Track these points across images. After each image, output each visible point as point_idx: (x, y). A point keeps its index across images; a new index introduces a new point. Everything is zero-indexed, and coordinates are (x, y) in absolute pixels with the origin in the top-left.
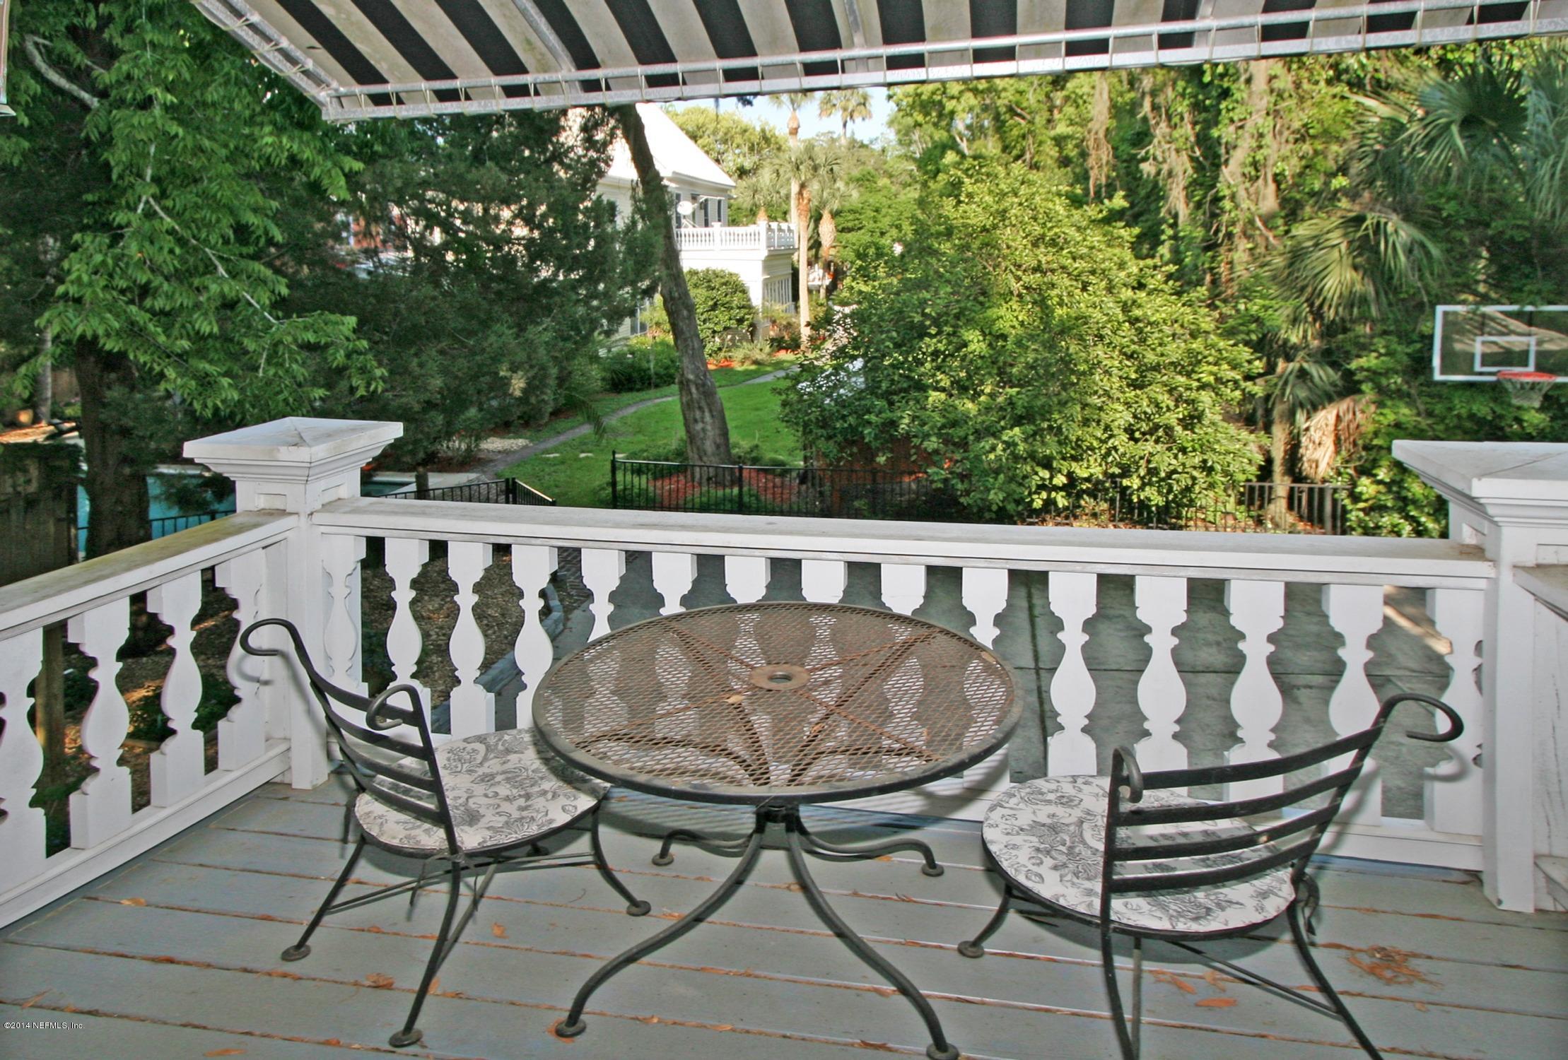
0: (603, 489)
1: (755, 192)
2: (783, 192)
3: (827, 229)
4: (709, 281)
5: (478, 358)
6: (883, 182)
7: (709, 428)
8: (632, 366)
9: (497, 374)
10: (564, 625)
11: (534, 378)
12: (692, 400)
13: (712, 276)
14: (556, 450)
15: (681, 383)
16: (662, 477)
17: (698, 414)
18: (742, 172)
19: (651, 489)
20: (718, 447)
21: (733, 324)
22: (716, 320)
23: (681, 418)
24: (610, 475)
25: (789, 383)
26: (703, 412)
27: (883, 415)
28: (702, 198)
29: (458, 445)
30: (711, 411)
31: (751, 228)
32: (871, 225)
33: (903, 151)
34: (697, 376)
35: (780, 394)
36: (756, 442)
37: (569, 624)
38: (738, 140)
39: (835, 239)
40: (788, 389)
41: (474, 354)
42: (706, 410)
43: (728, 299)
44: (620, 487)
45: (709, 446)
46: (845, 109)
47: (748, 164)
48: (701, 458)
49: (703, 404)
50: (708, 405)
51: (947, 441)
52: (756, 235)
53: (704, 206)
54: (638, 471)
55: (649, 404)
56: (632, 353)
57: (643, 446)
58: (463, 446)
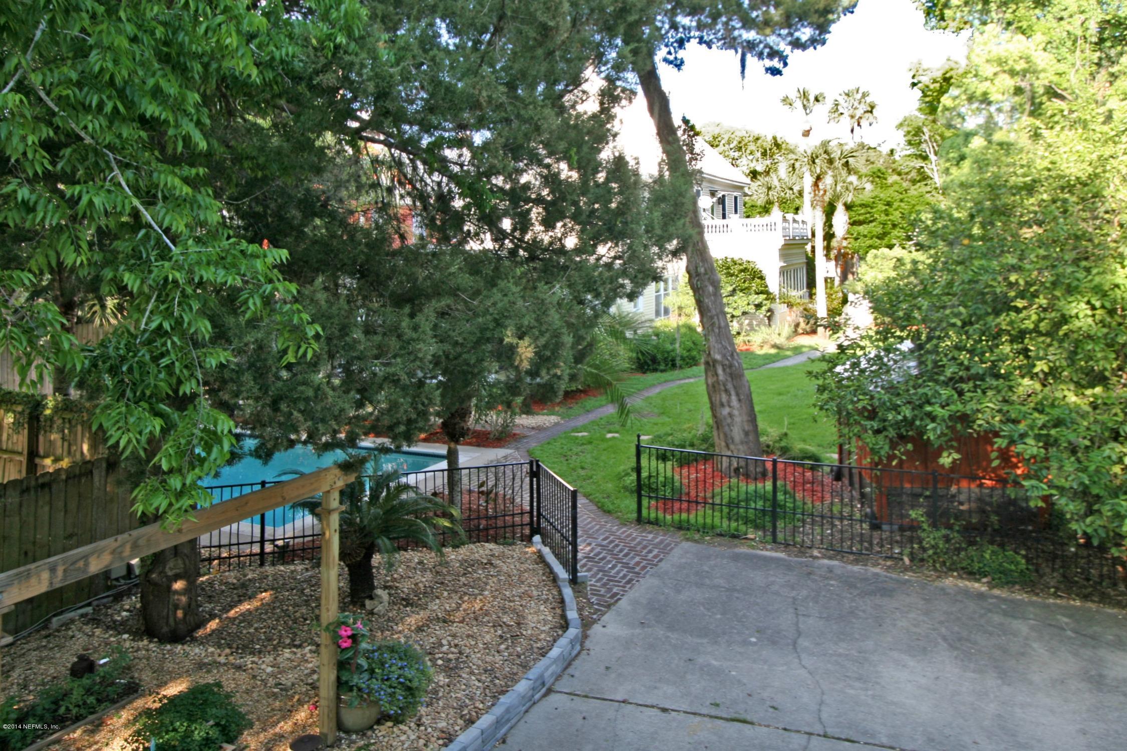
0: (627, 474)
1: (769, 189)
2: (796, 188)
3: (841, 220)
4: (728, 268)
5: (480, 320)
6: (893, 178)
7: (736, 412)
8: (656, 347)
9: (501, 340)
10: (582, 645)
11: (545, 346)
12: (718, 382)
13: (731, 264)
14: (584, 428)
15: (707, 363)
16: (688, 464)
17: (724, 398)
18: (754, 174)
19: (677, 477)
20: (747, 434)
21: (751, 309)
22: (735, 305)
23: (706, 399)
24: (634, 459)
25: (824, 366)
26: (730, 395)
27: (953, 407)
28: (720, 194)
29: (494, 419)
30: (738, 395)
31: (766, 219)
32: (883, 218)
33: (911, 151)
34: (724, 356)
35: (816, 377)
36: (785, 430)
37: (588, 644)
38: (752, 147)
39: (848, 232)
40: (825, 372)
41: (476, 315)
42: (733, 393)
43: (746, 285)
44: (644, 474)
45: (737, 434)
46: (852, 117)
47: (760, 168)
48: (727, 446)
49: (730, 386)
50: (735, 388)
51: (1048, 443)
52: (771, 227)
53: (722, 201)
54: (663, 457)
55: (672, 385)
56: (657, 335)
57: (668, 429)
58: (500, 421)
